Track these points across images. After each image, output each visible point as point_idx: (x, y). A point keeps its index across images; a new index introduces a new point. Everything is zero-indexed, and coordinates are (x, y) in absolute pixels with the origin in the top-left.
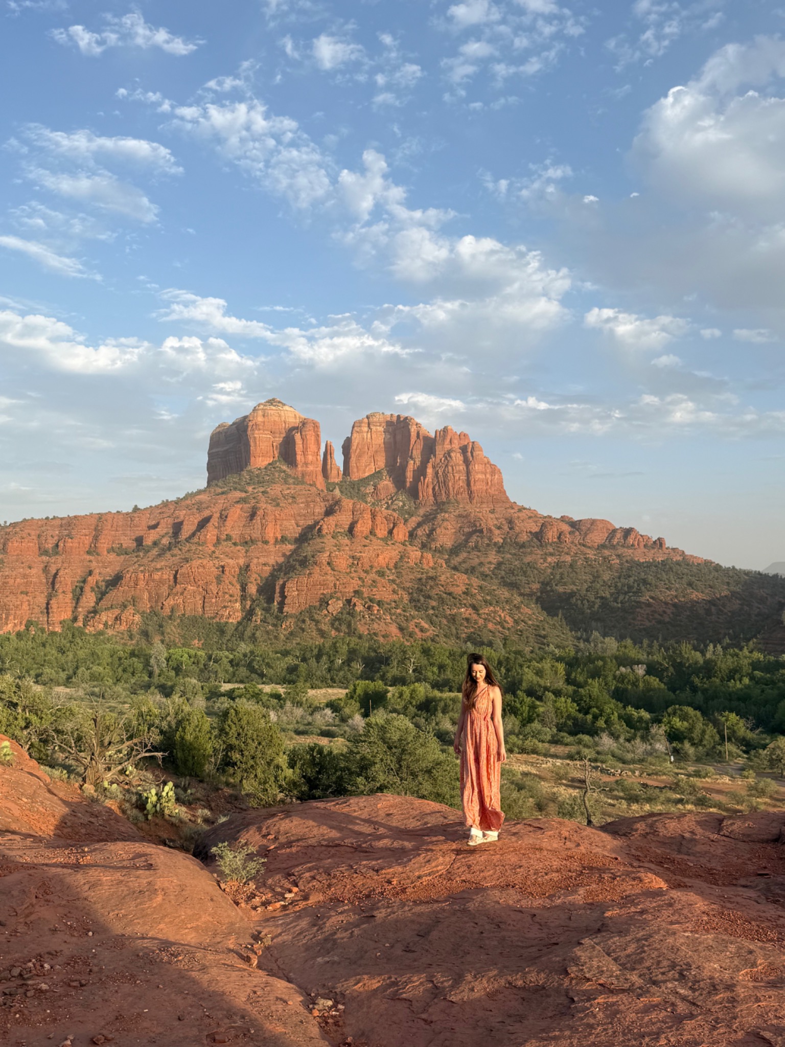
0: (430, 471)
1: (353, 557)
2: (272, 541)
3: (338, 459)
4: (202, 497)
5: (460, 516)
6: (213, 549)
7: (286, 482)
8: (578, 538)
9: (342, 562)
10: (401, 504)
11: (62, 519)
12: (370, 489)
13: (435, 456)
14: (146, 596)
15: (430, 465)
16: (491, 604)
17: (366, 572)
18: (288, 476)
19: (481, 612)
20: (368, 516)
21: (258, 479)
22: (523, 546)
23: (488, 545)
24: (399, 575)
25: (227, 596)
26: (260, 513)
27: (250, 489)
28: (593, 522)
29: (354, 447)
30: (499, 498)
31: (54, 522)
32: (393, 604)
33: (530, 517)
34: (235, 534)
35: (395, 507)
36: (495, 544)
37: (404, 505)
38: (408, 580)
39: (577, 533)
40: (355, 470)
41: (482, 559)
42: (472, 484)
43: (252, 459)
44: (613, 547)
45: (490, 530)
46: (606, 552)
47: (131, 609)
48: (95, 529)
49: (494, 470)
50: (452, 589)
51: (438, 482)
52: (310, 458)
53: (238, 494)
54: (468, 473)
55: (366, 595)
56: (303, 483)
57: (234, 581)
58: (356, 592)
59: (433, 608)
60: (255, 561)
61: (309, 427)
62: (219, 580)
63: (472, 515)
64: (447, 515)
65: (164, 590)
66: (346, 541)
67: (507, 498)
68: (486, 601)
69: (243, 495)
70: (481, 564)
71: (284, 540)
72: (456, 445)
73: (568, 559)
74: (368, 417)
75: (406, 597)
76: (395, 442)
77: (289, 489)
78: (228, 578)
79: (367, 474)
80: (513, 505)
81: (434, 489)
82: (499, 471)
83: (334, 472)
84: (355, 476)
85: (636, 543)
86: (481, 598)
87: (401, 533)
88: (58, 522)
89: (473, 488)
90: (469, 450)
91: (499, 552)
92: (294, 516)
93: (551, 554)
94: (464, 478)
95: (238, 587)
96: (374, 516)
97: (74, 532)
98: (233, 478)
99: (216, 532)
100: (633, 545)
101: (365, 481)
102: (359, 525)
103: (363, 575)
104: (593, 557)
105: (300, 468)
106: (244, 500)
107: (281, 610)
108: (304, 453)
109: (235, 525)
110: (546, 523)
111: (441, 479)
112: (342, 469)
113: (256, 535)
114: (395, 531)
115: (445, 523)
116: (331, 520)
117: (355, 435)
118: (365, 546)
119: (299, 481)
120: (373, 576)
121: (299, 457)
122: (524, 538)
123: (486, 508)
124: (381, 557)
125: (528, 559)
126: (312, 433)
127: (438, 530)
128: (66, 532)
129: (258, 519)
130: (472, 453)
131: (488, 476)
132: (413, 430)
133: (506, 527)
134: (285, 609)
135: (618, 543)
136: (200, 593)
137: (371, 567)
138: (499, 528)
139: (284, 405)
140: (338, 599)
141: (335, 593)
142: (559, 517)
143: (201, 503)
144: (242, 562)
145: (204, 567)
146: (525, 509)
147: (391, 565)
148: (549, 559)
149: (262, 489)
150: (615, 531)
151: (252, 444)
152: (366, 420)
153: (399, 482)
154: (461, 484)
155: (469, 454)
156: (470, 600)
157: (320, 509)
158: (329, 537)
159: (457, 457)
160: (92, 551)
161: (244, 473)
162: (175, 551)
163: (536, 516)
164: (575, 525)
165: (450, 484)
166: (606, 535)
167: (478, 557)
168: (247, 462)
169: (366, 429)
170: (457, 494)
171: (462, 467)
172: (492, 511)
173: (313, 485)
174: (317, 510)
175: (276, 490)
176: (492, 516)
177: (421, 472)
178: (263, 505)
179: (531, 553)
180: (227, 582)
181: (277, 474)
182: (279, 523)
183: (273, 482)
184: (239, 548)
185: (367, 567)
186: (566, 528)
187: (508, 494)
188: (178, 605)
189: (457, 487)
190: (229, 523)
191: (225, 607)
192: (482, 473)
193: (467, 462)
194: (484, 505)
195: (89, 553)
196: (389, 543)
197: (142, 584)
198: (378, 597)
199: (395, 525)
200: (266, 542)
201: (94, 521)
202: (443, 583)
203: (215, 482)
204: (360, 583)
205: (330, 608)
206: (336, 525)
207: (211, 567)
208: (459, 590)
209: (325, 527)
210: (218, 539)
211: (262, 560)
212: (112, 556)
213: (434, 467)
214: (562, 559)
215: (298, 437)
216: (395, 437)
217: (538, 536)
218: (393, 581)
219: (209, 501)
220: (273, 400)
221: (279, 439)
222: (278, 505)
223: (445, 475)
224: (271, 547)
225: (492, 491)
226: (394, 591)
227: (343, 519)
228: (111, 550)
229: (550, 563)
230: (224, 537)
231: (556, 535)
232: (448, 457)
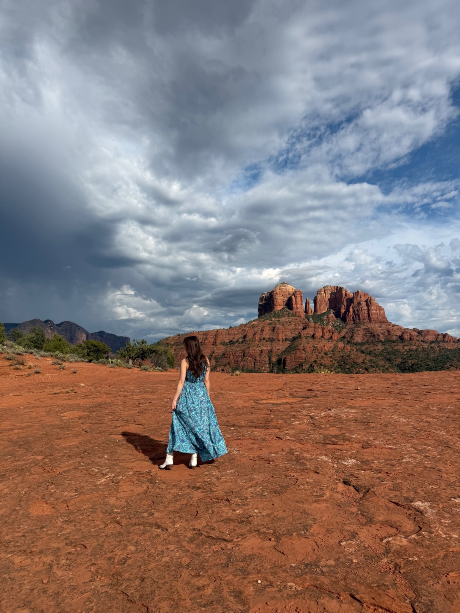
0: (351, 309)
1: (314, 347)
2: (281, 340)
3: (312, 305)
4: (255, 323)
5: (365, 329)
6: (258, 343)
7: (289, 316)
8: (421, 338)
9: (309, 350)
10: (339, 324)
11: (204, 332)
12: (325, 317)
13: (353, 303)
14: (233, 361)
15: (351, 307)
16: (374, 367)
17: (320, 353)
18: (289, 313)
19: (369, 370)
20: (320, 330)
21: (278, 315)
22: (394, 342)
23: (377, 342)
24: (334, 354)
25: (263, 362)
26: (276, 329)
27: (273, 319)
28: (428, 331)
29: (318, 300)
30: (383, 320)
31: (201, 333)
32: (330, 367)
33: (398, 329)
34: (267, 337)
35: (336, 325)
36: (381, 341)
37: (340, 324)
38: (338, 355)
39: (420, 336)
40: (319, 310)
41: (375, 348)
42: (370, 315)
43: (275, 307)
44: (438, 342)
45: (378, 335)
46: (433, 345)
47: (228, 366)
48: (215, 336)
49: (381, 309)
50: (356, 360)
51: (355, 314)
52: (298, 305)
53: (268, 321)
54: (369, 310)
55: (318, 362)
56: (296, 316)
57: (266, 356)
58: (315, 362)
59: (348, 369)
60: (274, 348)
61: (298, 293)
62: (260, 356)
63: (370, 329)
64: (359, 328)
65: (240, 359)
66: (311, 340)
67: (387, 321)
68: (371, 366)
69: (270, 322)
70: (375, 350)
71: (286, 339)
72: (363, 299)
73: (415, 348)
74: (324, 288)
75: (337, 364)
76: (336, 298)
77: (289, 319)
78: (264, 355)
79: (324, 312)
80: (390, 324)
81: (353, 318)
82: (383, 309)
83: (310, 311)
84: (319, 313)
85: (449, 341)
86: (369, 364)
87: (336, 337)
89: (371, 317)
90: (369, 300)
91: (383, 345)
92: (290, 330)
93: (407, 346)
94: (367, 312)
95: (268, 358)
96: (323, 329)
97: (208, 337)
98: (267, 315)
99: (259, 336)
100: (447, 341)
101: (323, 314)
102: (316, 334)
103: (318, 354)
104: (426, 347)
105: (294, 310)
106: (270, 324)
107: (284, 367)
108: (296, 303)
109: (267, 334)
110: (405, 331)
111: (356, 313)
112: (313, 309)
113: (275, 337)
114: (333, 336)
115: (358, 332)
116: (305, 332)
117: (319, 295)
118: (319, 342)
119: (295, 315)
120: (322, 354)
121: (294, 306)
122: (394, 338)
123: (377, 326)
124: (326, 347)
125: (396, 348)
126: (299, 295)
127: (355, 335)
128: (205, 337)
129: (275, 331)
130: (370, 301)
131: (378, 311)
132: (344, 292)
133: (386, 334)
134: (286, 367)
135: (440, 340)
136: (253, 361)
137: (322, 351)
138: (383, 334)
139: (288, 284)
140: (307, 364)
141: (306, 361)
142: (412, 329)
143: (254, 325)
144: (269, 348)
145: (254, 350)
146: (396, 325)
147: (330, 350)
148: (405, 348)
149: (278, 319)
150: (438, 335)
151: (275, 301)
152: (323, 289)
153: (337, 315)
154: (365, 315)
155: (369, 302)
156: (364, 366)
157: (301, 327)
158: (304, 338)
159: (364, 304)
160: (214, 344)
161: (272, 312)
162: (244, 344)
163: (401, 329)
164: (420, 333)
165: (361, 315)
166: (435, 337)
167: (373, 347)
168: (273, 308)
169: (323, 293)
170: (364, 319)
171: (366, 308)
172: (380, 327)
173: (300, 317)
174: (300, 327)
175: (282, 320)
176: (380, 329)
177: (348, 310)
178: (278, 326)
179: (397, 345)
180: (263, 356)
181: (285, 313)
182: (284, 333)
183: (283, 316)
184: (268, 343)
185: (320, 351)
186: (415, 333)
187: (388, 319)
188: (245, 365)
189: (363, 316)
190: (264, 333)
191: (263, 366)
192: (375, 310)
193: (367, 305)
194: (376, 324)
196: (330, 341)
197: (232, 357)
198: (323, 363)
199: (333, 333)
200: (279, 341)
201: (215, 333)
202: (352, 358)
203: (261, 316)
204: (316, 357)
205: (304, 367)
206: (307, 334)
207: (258, 350)
208: (360, 360)
209: (302, 334)
210: (260, 339)
211: (277, 348)
212: (221, 346)
213: (353, 308)
214: (411, 348)
215: (293, 297)
216: (336, 295)
217: (401, 338)
218: (331, 357)
219: (257, 325)
220: (284, 283)
221: (286, 299)
222: (284, 325)
223: (358, 310)
224: (281, 343)
225: (380, 318)
226: (331, 361)
227: (310, 331)
228: (221, 344)
229: (406, 350)
230: (262, 339)
231: (409, 337)
232: (359, 304)
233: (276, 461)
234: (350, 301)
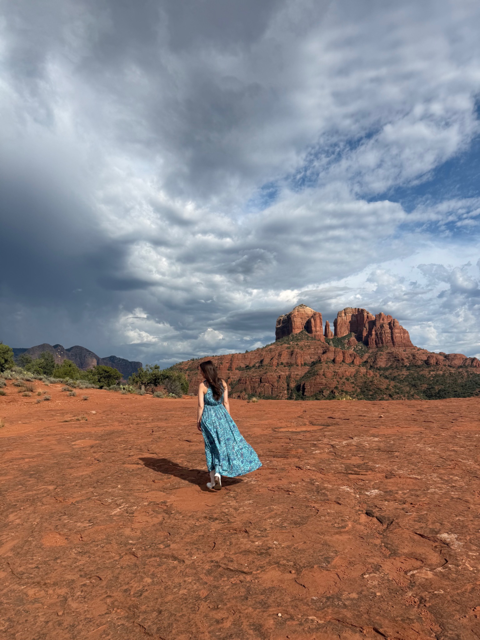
0: (374, 333)
1: (335, 372)
2: (300, 365)
3: (332, 328)
4: (273, 347)
5: (389, 353)
6: (276, 368)
7: (308, 339)
8: (448, 363)
9: (329, 375)
10: (360, 348)
11: (219, 356)
12: (346, 341)
13: (376, 326)
14: (249, 387)
15: (374, 330)
16: (398, 394)
17: (341, 378)
18: (308, 337)
19: (394, 397)
20: (341, 354)
21: (297, 339)
22: (419, 367)
23: (402, 366)
24: (356, 380)
25: (281, 388)
26: (295, 353)
27: (291, 343)
28: (455, 355)
29: (338, 323)
30: (407, 344)
31: (215, 358)
32: (352, 393)
33: (424, 353)
34: (285, 362)
35: (358, 349)
36: (405, 366)
37: (362, 348)
38: (360, 381)
39: (447, 360)
40: (339, 333)
41: (399, 373)
42: (394, 338)
43: (293, 330)
44: (466, 367)
45: (403, 360)
46: (461, 370)
47: (244, 393)
48: (231, 360)
49: (405, 332)
50: (380, 386)
51: (378, 337)
52: (318, 328)
53: (286, 345)
54: (392, 333)
55: (339, 388)
56: (315, 339)
57: (285, 382)
58: (336, 388)
59: (371, 395)
60: (293, 373)
61: (317, 315)
62: (278, 381)
63: (394, 353)
64: (382, 353)
65: (257, 385)
66: (332, 365)
67: (412, 344)
68: (396, 392)
69: (288, 345)
70: (399, 375)
71: (305, 364)
72: (386, 322)
73: (441, 373)
74: (344, 310)
75: (359, 390)
76: (357, 320)
77: (308, 342)
78: (282, 380)
79: (345, 335)
80: (415, 348)
81: (376, 341)
82: (407, 332)
83: (330, 334)
84: (339, 336)
85: (477, 365)
86: (393, 391)
87: (358, 361)
88: (217, 358)
89: (395, 340)
90: (392, 323)
91: (408, 370)
92: (309, 354)
93: (433, 371)
94: (390, 335)
95: (286, 384)
96: (344, 353)
97: (223, 362)
98: (285, 338)
99: (277, 361)
100: (476, 366)
101: (344, 338)
102: (337, 358)
103: (339, 380)
104: (454, 372)
105: (314, 333)
106: (288, 348)
107: (303, 394)
108: (315, 326)
109: (285, 359)
110: (431, 356)
111: (379, 336)
112: (333, 332)
113: (293, 362)
114: (355, 360)
115: (381, 356)
116: (325, 356)
117: (339, 317)
118: (340, 367)
120: (344, 380)
121: (313, 329)
122: (420, 363)
123: (401, 350)
124: (347, 372)
125: (421, 373)
126: (318, 318)
127: (378, 360)
128: (220, 362)
129: (294, 355)
130: (393, 324)
131: (402, 334)
132: (365, 314)
133: (411, 358)
134: (305, 394)
135: (468, 365)
136: (271, 387)
137: (343, 376)
138: (407, 358)
139: (306, 307)
140: (328, 390)
141: (326, 387)
142: (438, 353)
143: (271, 349)
144: (287, 373)
145: (272, 375)
146: (421, 349)
147: (352, 376)
148: (432, 373)
149: (296, 343)
150: (466, 359)
151: (293, 323)
152: (344, 311)
153: (359, 338)
154: (389, 338)
155: (392, 325)
156: (388, 392)
157: (320, 351)
158: (324, 363)
159: (387, 327)
160: (230, 369)
161: (290, 336)
162: (261, 369)
163: (426, 353)
164: (446, 357)
165: (384, 339)
166: (462, 361)
167: (397, 372)
168: (292, 331)
169: (343, 315)
170: (387, 343)
171: (389, 331)
172: (405, 351)
173: (319, 340)
174: (319, 352)
175: (301, 343)
176: (404, 353)
177: (370, 333)
178: (296, 350)
179: (423, 370)
180: (281, 382)
181: (304, 336)
182: (303, 357)
183: (302, 339)
184: (286, 368)
185: (341, 376)
186: (442, 358)
187: (412, 342)
188: (262, 392)
189: (387, 340)
190: (282, 357)
191: (281, 392)
192: (399, 333)
193: (391, 328)
194: (400, 348)
195: (228, 370)
196: (352, 365)
197: (248, 382)
198: (345, 389)
199: (355, 357)
200: (298, 365)
201: (230, 357)
202: (375, 384)
203: (278, 340)
204: (337, 383)
205: (324, 394)
206: (327, 358)
207: (275, 375)
208: (384, 387)
209: (322, 359)
210: (278, 364)
211: (296, 373)
212: (237, 371)
213: (375, 331)
214: (438, 373)
215: (312, 320)
216: (357, 318)
217: (427, 363)
218: (353, 383)
219: (275, 349)
220: (302, 305)
221: (305, 322)
222: (302, 349)
223: (381, 334)
224: (299, 368)
225: (404, 342)
226: (353, 387)
227: (331, 356)
228: (237, 369)
229: (432, 375)
230: (280, 363)
231: (435, 361)
232: (382, 326)
233: (295, 491)
234: (373, 323)
